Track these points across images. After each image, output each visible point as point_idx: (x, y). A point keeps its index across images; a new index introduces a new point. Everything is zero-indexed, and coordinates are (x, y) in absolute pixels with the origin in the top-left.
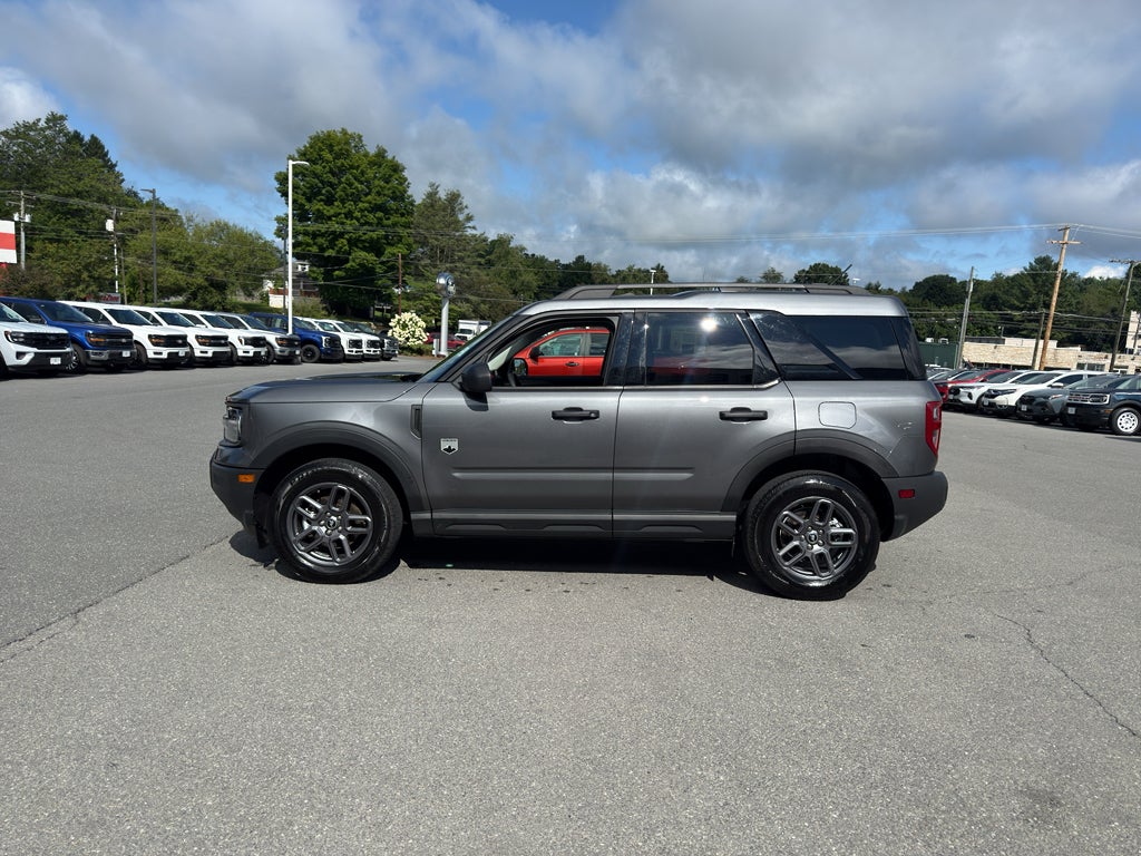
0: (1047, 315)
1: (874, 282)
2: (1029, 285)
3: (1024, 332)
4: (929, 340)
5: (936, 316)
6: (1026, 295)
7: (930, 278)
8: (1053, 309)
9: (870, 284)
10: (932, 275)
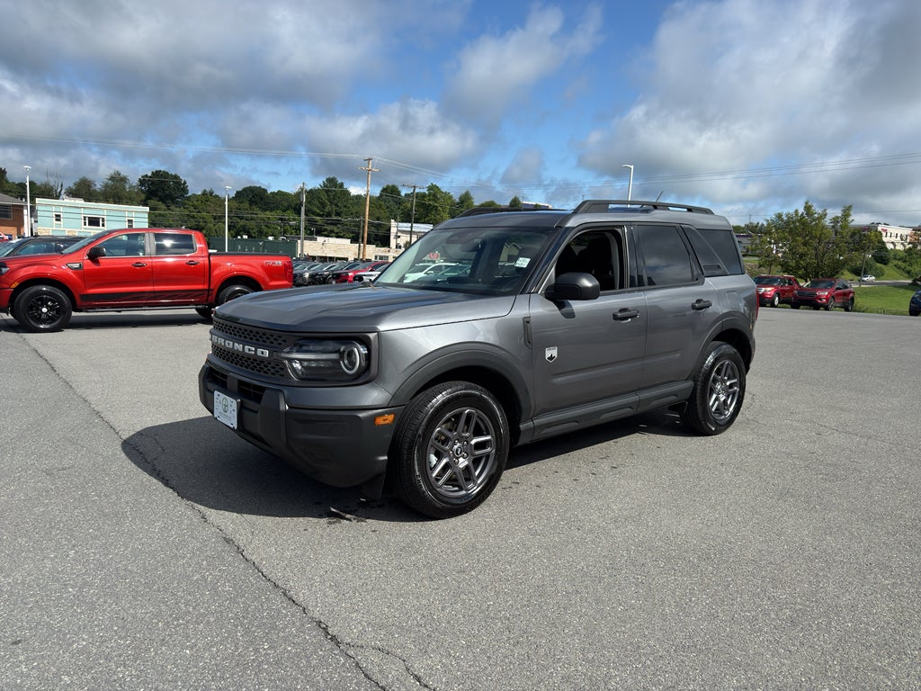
0: (364, 222)
1: (208, 190)
2: (324, 197)
3: (325, 233)
4: (271, 238)
5: (262, 219)
6: (323, 205)
7: (247, 188)
8: (367, 217)
9: (205, 191)
10: (249, 185)
